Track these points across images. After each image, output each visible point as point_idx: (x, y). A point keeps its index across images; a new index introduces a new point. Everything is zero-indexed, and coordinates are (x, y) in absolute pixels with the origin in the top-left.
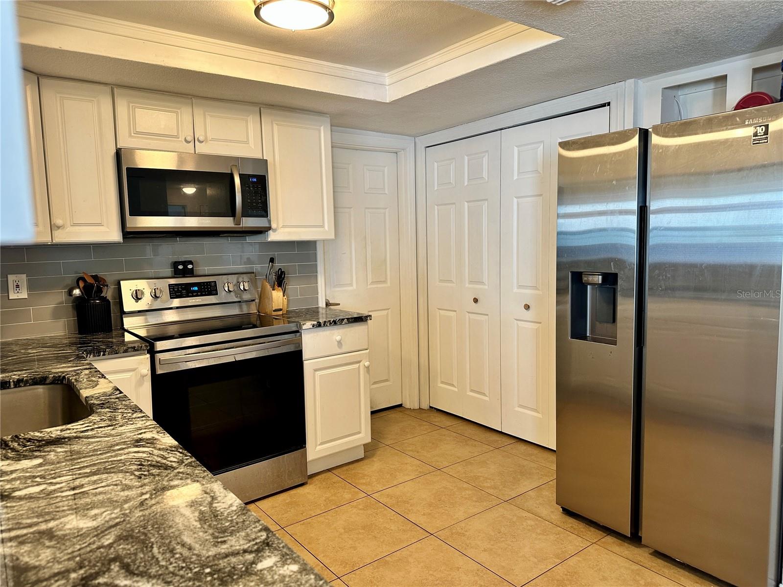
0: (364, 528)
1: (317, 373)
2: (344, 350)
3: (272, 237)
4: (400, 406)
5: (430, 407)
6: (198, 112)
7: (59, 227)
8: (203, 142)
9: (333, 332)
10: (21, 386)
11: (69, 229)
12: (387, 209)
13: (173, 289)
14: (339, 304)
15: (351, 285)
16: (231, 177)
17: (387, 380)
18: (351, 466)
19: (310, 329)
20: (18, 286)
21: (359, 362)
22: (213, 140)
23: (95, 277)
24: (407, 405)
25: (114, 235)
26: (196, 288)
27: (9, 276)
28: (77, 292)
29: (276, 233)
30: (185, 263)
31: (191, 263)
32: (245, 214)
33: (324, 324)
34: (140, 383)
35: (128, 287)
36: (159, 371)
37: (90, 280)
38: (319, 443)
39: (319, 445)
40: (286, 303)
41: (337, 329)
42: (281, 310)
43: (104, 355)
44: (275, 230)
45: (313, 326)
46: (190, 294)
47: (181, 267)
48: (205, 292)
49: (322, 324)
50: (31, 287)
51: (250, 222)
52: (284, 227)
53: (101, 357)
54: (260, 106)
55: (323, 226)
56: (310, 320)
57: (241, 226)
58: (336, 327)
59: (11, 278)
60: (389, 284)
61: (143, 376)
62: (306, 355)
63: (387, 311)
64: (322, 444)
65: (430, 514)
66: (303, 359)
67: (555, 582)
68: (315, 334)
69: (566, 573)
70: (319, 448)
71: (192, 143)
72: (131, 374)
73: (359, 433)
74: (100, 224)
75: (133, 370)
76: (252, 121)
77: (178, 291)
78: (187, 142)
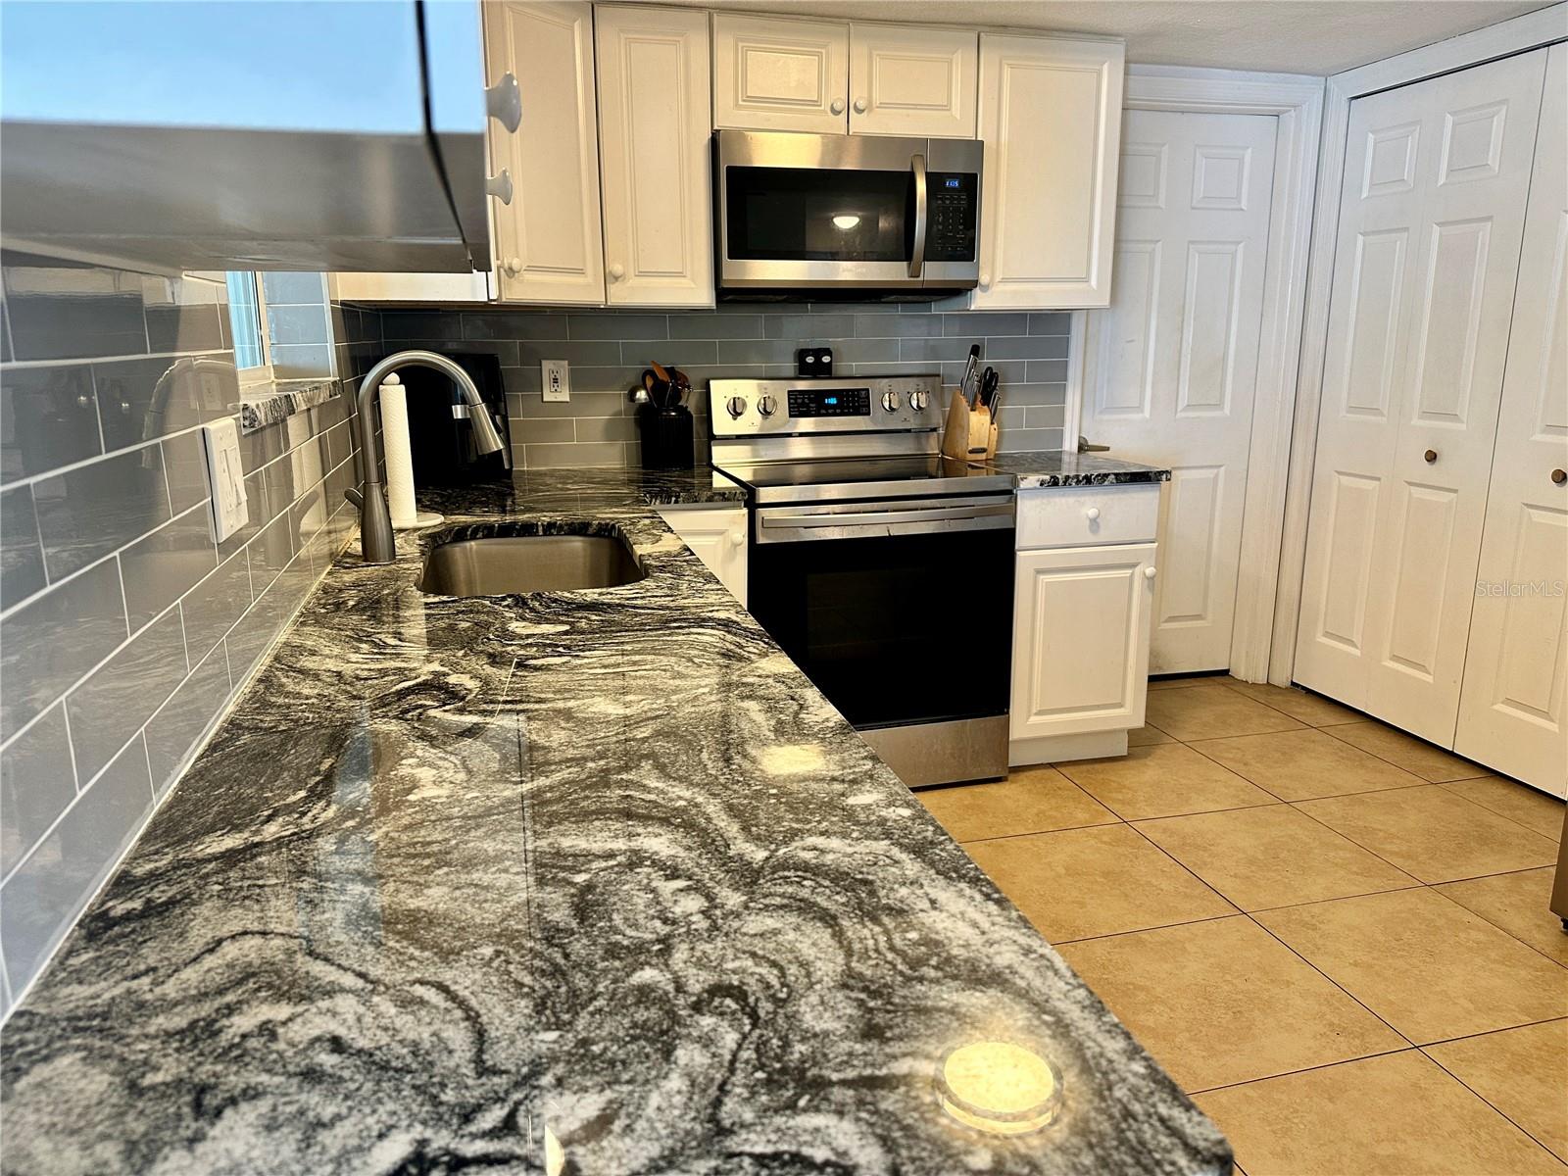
0: (1106, 874)
1: (1042, 577)
2: (1102, 537)
3: (980, 301)
4: (1225, 673)
5: (1293, 683)
6: (859, 50)
7: (616, 278)
8: (863, 111)
9: (1082, 499)
10: (552, 534)
11: (633, 282)
12: (1241, 245)
13: (796, 399)
14: (1108, 449)
15: (1140, 408)
16: (910, 179)
17: (1198, 617)
18: (1097, 766)
19: (1035, 488)
20: (556, 380)
21: (1133, 566)
22: (883, 106)
23: (671, 372)
24: (1241, 672)
25: (699, 294)
26: (833, 401)
27: (544, 362)
28: (642, 395)
29: (989, 292)
30: (818, 353)
31: (828, 352)
32: (931, 255)
33: (1065, 483)
34: (730, 556)
35: (722, 392)
36: (761, 540)
37: (663, 376)
38: (1034, 711)
39: (1036, 714)
40: (995, 439)
41: (1092, 494)
42: (984, 450)
43: (676, 502)
44: (985, 288)
45: (1041, 485)
46: (823, 411)
47: (810, 360)
48: (849, 408)
49: (1061, 482)
50: (575, 384)
51: (935, 272)
52: (1004, 280)
53: (672, 505)
54: (980, 29)
55: (1086, 280)
56: (1036, 471)
57: (921, 278)
58: (1089, 489)
59: (547, 366)
60: (1227, 411)
61: (735, 545)
62: (1020, 541)
63: (1216, 471)
64: (1040, 713)
65: (1248, 877)
66: (1017, 547)
67: (1508, 1055)
68: (1045, 501)
69: (1539, 1045)
70: (1034, 719)
71: (844, 115)
72: (716, 539)
73: (1120, 705)
74: (680, 275)
75: (720, 533)
76: (961, 62)
77: (803, 404)
78: (835, 113)
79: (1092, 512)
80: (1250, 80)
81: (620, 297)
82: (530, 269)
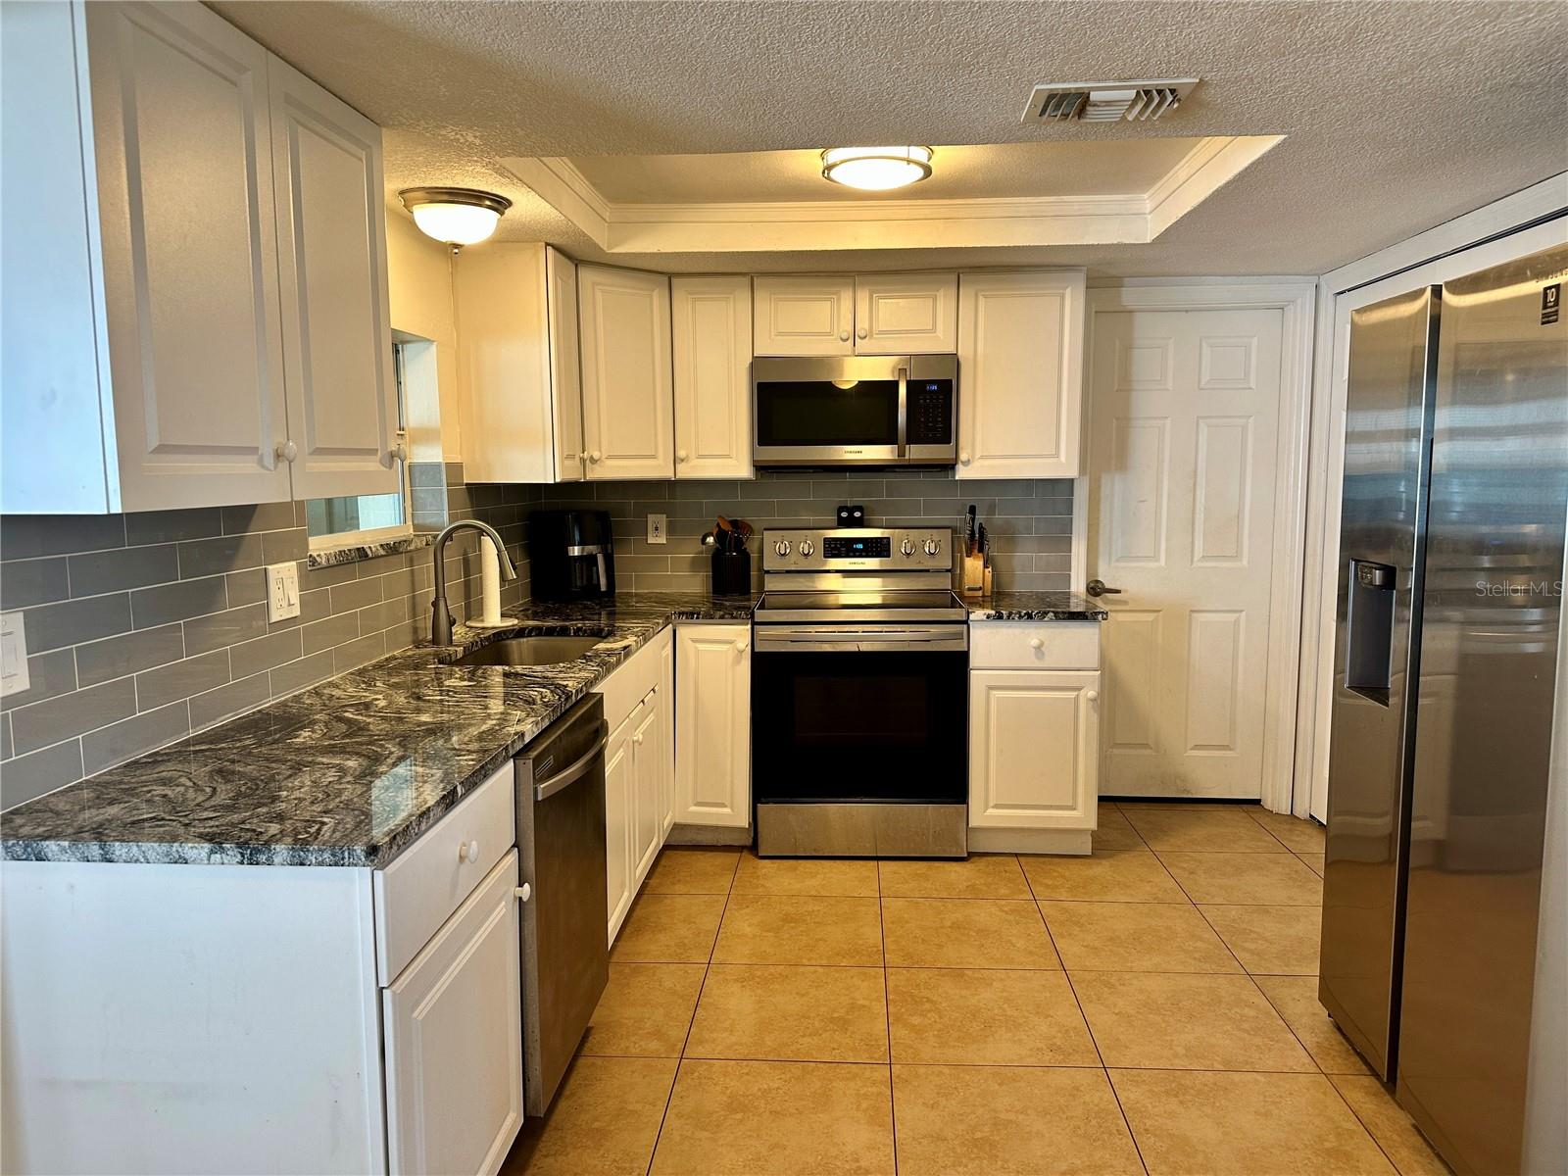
1: (994, 692)
2: (1047, 662)
3: (962, 473)
4: (1257, 802)
5: (1311, 816)
6: (863, 296)
7: (682, 460)
8: (865, 337)
9: (1027, 631)
10: (579, 636)
11: (695, 462)
12: (1252, 418)
13: (830, 545)
14: (1118, 592)
15: (1155, 558)
16: (894, 385)
17: (1226, 747)
19: (984, 620)
20: (657, 529)
21: (1079, 689)
23: (735, 524)
24: (1268, 804)
25: (742, 470)
26: (860, 546)
27: (649, 516)
28: (711, 540)
29: (970, 466)
30: (851, 510)
31: (860, 509)
32: (912, 439)
33: (1009, 618)
34: (737, 661)
35: (771, 540)
36: (756, 650)
37: (726, 527)
38: (992, 805)
39: (993, 807)
40: (990, 580)
41: (1036, 628)
42: (978, 589)
43: (697, 618)
44: (967, 463)
45: (988, 617)
46: (851, 554)
47: (844, 515)
48: (873, 552)
49: (1005, 617)
50: (671, 530)
51: (917, 452)
52: (982, 457)
53: (694, 620)
54: (961, 271)
55: (1057, 455)
57: (907, 457)
58: (1033, 623)
59: (651, 518)
60: (1245, 562)
61: (741, 652)
62: (974, 661)
63: (1237, 615)
64: (996, 806)
66: (972, 664)
68: (995, 631)
70: (991, 811)
71: (851, 341)
72: (725, 647)
73: (1073, 808)
74: (728, 456)
75: (730, 642)
76: (944, 300)
77: (835, 548)
78: (842, 339)
79: (1035, 642)
80: (1241, 284)
81: (685, 472)
82: (609, 457)
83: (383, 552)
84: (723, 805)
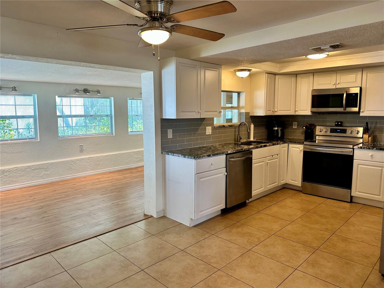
1: (359, 165)
2: (374, 160)
6: (339, 75)
7: (297, 111)
8: (338, 84)
9: (369, 152)
11: (300, 111)
16: (343, 95)
19: (357, 148)
20: (295, 125)
21: (382, 167)
22: (342, 83)
23: (310, 124)
25: (309, 113)
26: (339, 131)
27: (294, 122)
28: (304, 128)
29: (364, 113)
30: (338, 122)
31: (341, 122)
33: (364, 148)
34: (300, 152)
35: (318, 128)
37: (307, 125)
41: (371, 151)
43: (293, 143)
45: (358, 148)
46: (337, 132)
47: (336, 123)
48: (342, 132)
49: (363, 148)
50: (298, 126)
51: (349, 109)
52: (367, 111)
54: (363, 68)
57: (346, 111)
58: (364, 150)
59: (294, 123)
61: (302, 150)
62: (355, 157)
64: (358, 192)
66: (354, 159)
68: (360, 151)
70: (357, 193)
71: (335, 85)
72: (298, 149)
73: (379, 195)
74: (306, 110)
75: (300, 148)
77: (333, 131)
78: (333, 85)
79: (370, 154)
81: (297, 113)
82: (279, 111)
83: (228, 126)
84: (296, 181)
